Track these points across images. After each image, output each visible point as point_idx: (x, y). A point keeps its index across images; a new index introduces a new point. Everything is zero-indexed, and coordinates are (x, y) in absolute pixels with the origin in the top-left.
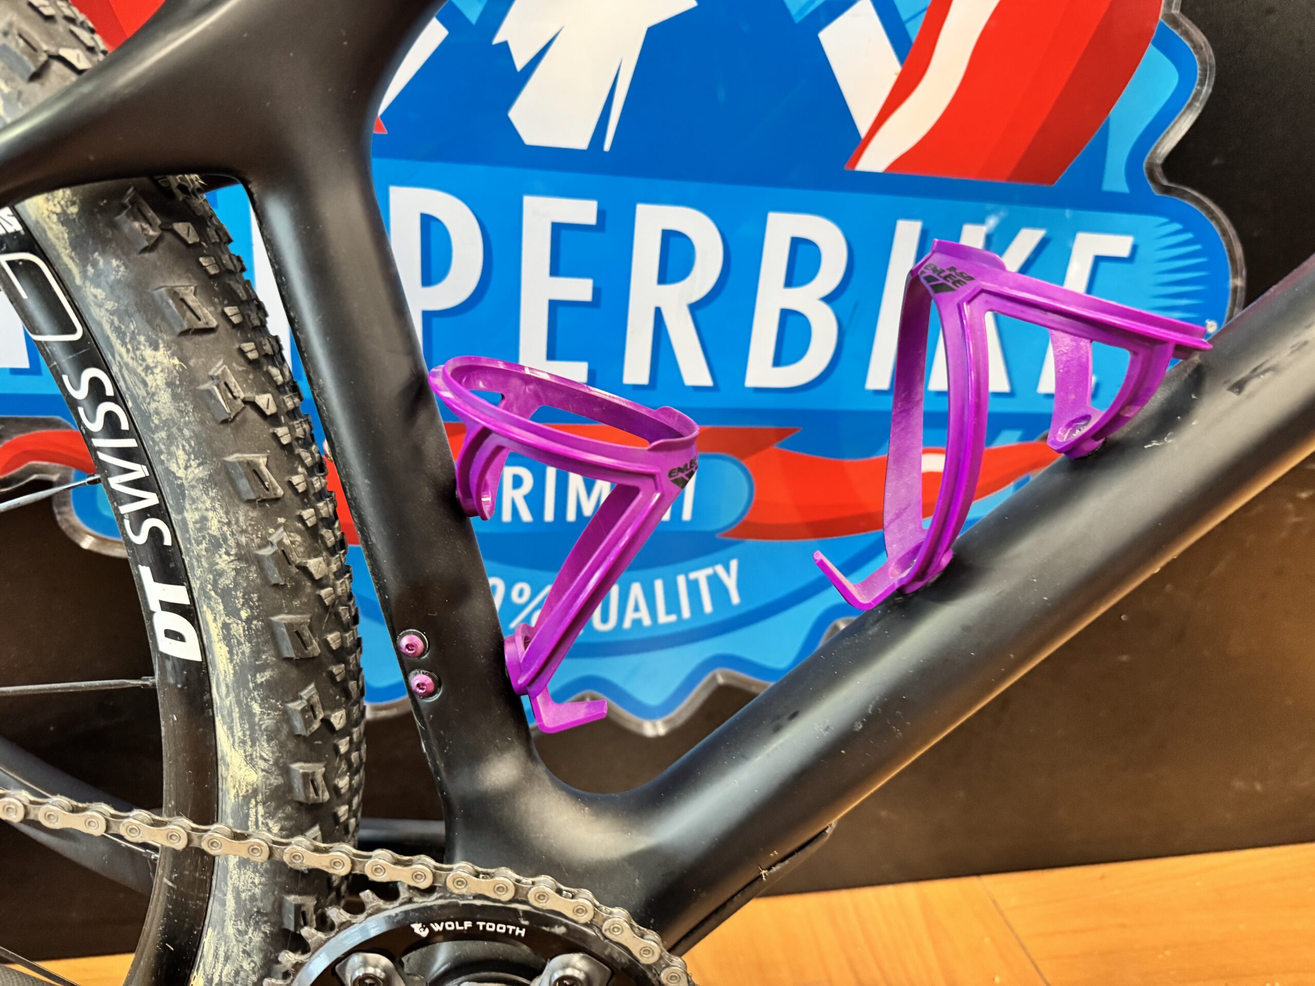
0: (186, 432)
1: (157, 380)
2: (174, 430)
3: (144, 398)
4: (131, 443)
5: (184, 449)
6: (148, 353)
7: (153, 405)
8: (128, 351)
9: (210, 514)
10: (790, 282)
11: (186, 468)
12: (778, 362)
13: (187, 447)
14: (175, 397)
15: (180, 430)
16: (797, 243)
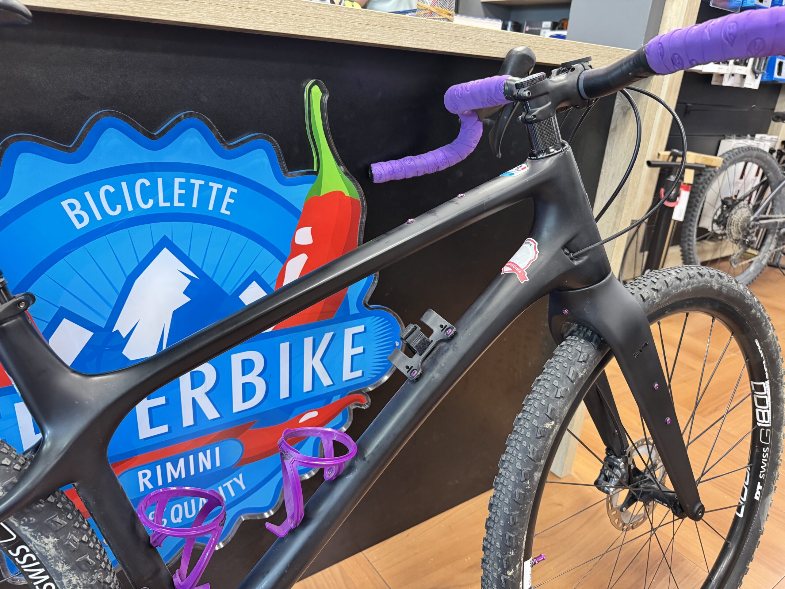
0: (62, 558)
1: (51, 546)
2: (57, 559)
3: (44, 552)
4: (38, 563)
5: (61, 563)
6: (46, 540)
7: (48, 554)
8: (38, 541)
9: (72, 578)
10: (244, 374)
11: (62, 568)
12: (244, 401)
13: (62, 562)
14: (56, 549)
15: (59, 558)
16: (243, 361)
